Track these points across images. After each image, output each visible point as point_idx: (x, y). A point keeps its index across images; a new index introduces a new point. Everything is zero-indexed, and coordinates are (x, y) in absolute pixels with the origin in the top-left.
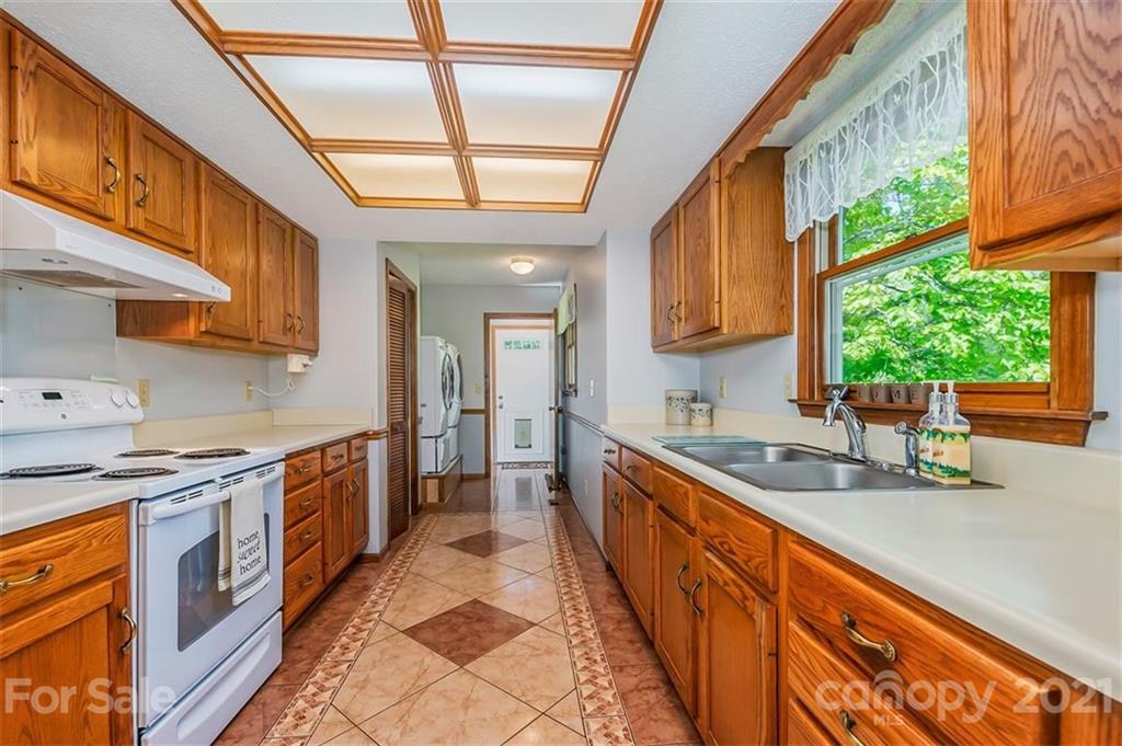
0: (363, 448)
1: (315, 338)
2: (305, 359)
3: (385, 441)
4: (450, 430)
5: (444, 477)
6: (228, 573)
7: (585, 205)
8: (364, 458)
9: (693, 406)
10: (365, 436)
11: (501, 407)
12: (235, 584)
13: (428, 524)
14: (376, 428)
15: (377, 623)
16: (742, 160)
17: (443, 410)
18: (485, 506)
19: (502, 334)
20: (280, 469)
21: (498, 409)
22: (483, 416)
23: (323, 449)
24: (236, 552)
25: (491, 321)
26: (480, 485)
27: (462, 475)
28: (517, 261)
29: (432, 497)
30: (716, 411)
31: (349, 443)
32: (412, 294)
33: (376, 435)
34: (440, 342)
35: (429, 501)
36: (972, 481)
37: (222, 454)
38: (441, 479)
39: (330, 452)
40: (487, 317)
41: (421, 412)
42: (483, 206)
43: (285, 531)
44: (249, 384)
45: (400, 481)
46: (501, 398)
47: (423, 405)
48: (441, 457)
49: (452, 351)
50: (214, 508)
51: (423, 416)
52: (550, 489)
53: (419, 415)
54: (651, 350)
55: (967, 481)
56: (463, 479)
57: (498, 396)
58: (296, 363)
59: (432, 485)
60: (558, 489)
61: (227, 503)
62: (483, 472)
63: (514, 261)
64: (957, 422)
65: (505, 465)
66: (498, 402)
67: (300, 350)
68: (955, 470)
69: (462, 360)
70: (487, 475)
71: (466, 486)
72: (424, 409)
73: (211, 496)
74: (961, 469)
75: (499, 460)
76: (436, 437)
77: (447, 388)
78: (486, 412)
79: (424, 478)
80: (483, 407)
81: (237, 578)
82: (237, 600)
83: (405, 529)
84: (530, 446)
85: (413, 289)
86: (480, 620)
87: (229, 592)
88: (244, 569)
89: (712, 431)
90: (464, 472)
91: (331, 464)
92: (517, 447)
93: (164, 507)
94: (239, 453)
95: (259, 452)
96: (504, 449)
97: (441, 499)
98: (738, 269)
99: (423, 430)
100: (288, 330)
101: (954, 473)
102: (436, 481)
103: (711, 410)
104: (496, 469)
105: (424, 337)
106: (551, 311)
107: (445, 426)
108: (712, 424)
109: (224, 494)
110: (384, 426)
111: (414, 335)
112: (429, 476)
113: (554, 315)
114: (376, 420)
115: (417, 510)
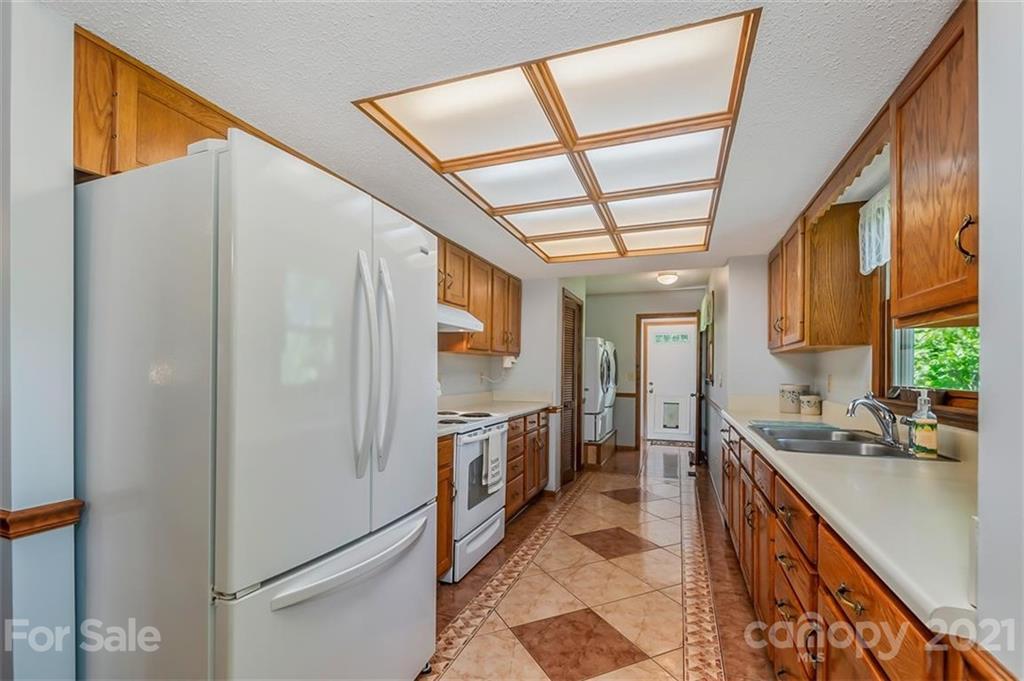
0: (546, 418)
1: (518, 345)
2: (512, 358)
3: (559, 415)
4: (606, 410)
5: (600, 445)
6: (486, 476)
7: (707, 246)
8: (546, 425)
9: (801, 398)
10: (547, 410)
11: (651, 392)
12: (489, 483)
13: (588, 479)
14: (554, 405)
15: (555, 530)
16: (816, 222)
17: (601, 393)
18: (635, 471)
19: (653, 330)
20: (506, 426)
21: (648, 394)
22: (634, 399)
23: (525, 417)
24: (491, 466)
25: (643, 321)
26: (631, 455)
27: (616, 446)
28: (663, 274)
29: (592, 460)
30: (824, 403)
31: (539, 414)
32: (580, 307)
33: (554, 410)
34: (600, 341)
35: (589, 462)
36: (939, 456)
37: (480, 416)
38: (599, 446)
39: (529, 419)
40: (640, 317)
41: (585, 395)
42: (629, 254)
43: (508, 461)
44: (482, 375)
45: (569, 445)
46: (651, 384)
47: (586, 390)
48: (599, 431)
49: (609, 347)
50: (481, 442)
51: (587, 398)
52: (691, 464)
53: (583, 397)
54: (768, 351)
55: (935, 456)
56: (617, 449)
57: (648, 381)
58: (508, 361)
59: (592, 450)
60: (698, 464)
61: (487, 440)
62: (633, 445)
63: (660, 275)
64: (928, 417)
65: (653, 442)
66: (649, 388)
67: (510, 354)
68: (925, 448)
69: (618, 354)
70: (637, 448)
71: (620, 455)
72: (587, 392)
73: (481, 436)
74: (928, 448)
75: (649, 438)
76: (596, 414)
77: (604, 377)
78: (637, 396)
79: (586, 444)
80: (634, 392)
81: (490, 481)
82: (490, 491)
83: (572, 480)
84: (677, 427)
85: (580, 303)
86: (621, 538)
87: (486, 486)
88: (493, 476)
89: (821, 419)
90: (618, 444)
91: (530, 427)
92: (665, 426)
93: (465, 438)
94: (488, 415)
95: (496, 416)
96: (653, 428)
97: (599, 462)
98: (819, 297)
99: (586, 408)
100: (505, 341)
101: (924, 450)
102: (595, 448)
103: (821, 403)
104: (645, 444)
105: (588, 338)
106: (695, 311)
107: (603, 406)
108: (821, 414)
109: (485, 436)
110: (560, 403)
111: (580, 338)
112: (590, 443)
113: (697, 314)
114: (555, 400)
115: (581, 468)
